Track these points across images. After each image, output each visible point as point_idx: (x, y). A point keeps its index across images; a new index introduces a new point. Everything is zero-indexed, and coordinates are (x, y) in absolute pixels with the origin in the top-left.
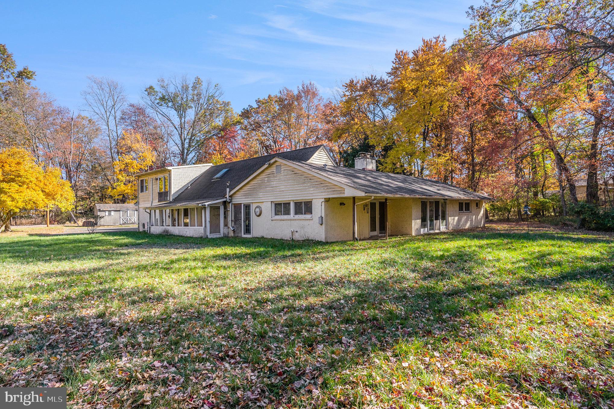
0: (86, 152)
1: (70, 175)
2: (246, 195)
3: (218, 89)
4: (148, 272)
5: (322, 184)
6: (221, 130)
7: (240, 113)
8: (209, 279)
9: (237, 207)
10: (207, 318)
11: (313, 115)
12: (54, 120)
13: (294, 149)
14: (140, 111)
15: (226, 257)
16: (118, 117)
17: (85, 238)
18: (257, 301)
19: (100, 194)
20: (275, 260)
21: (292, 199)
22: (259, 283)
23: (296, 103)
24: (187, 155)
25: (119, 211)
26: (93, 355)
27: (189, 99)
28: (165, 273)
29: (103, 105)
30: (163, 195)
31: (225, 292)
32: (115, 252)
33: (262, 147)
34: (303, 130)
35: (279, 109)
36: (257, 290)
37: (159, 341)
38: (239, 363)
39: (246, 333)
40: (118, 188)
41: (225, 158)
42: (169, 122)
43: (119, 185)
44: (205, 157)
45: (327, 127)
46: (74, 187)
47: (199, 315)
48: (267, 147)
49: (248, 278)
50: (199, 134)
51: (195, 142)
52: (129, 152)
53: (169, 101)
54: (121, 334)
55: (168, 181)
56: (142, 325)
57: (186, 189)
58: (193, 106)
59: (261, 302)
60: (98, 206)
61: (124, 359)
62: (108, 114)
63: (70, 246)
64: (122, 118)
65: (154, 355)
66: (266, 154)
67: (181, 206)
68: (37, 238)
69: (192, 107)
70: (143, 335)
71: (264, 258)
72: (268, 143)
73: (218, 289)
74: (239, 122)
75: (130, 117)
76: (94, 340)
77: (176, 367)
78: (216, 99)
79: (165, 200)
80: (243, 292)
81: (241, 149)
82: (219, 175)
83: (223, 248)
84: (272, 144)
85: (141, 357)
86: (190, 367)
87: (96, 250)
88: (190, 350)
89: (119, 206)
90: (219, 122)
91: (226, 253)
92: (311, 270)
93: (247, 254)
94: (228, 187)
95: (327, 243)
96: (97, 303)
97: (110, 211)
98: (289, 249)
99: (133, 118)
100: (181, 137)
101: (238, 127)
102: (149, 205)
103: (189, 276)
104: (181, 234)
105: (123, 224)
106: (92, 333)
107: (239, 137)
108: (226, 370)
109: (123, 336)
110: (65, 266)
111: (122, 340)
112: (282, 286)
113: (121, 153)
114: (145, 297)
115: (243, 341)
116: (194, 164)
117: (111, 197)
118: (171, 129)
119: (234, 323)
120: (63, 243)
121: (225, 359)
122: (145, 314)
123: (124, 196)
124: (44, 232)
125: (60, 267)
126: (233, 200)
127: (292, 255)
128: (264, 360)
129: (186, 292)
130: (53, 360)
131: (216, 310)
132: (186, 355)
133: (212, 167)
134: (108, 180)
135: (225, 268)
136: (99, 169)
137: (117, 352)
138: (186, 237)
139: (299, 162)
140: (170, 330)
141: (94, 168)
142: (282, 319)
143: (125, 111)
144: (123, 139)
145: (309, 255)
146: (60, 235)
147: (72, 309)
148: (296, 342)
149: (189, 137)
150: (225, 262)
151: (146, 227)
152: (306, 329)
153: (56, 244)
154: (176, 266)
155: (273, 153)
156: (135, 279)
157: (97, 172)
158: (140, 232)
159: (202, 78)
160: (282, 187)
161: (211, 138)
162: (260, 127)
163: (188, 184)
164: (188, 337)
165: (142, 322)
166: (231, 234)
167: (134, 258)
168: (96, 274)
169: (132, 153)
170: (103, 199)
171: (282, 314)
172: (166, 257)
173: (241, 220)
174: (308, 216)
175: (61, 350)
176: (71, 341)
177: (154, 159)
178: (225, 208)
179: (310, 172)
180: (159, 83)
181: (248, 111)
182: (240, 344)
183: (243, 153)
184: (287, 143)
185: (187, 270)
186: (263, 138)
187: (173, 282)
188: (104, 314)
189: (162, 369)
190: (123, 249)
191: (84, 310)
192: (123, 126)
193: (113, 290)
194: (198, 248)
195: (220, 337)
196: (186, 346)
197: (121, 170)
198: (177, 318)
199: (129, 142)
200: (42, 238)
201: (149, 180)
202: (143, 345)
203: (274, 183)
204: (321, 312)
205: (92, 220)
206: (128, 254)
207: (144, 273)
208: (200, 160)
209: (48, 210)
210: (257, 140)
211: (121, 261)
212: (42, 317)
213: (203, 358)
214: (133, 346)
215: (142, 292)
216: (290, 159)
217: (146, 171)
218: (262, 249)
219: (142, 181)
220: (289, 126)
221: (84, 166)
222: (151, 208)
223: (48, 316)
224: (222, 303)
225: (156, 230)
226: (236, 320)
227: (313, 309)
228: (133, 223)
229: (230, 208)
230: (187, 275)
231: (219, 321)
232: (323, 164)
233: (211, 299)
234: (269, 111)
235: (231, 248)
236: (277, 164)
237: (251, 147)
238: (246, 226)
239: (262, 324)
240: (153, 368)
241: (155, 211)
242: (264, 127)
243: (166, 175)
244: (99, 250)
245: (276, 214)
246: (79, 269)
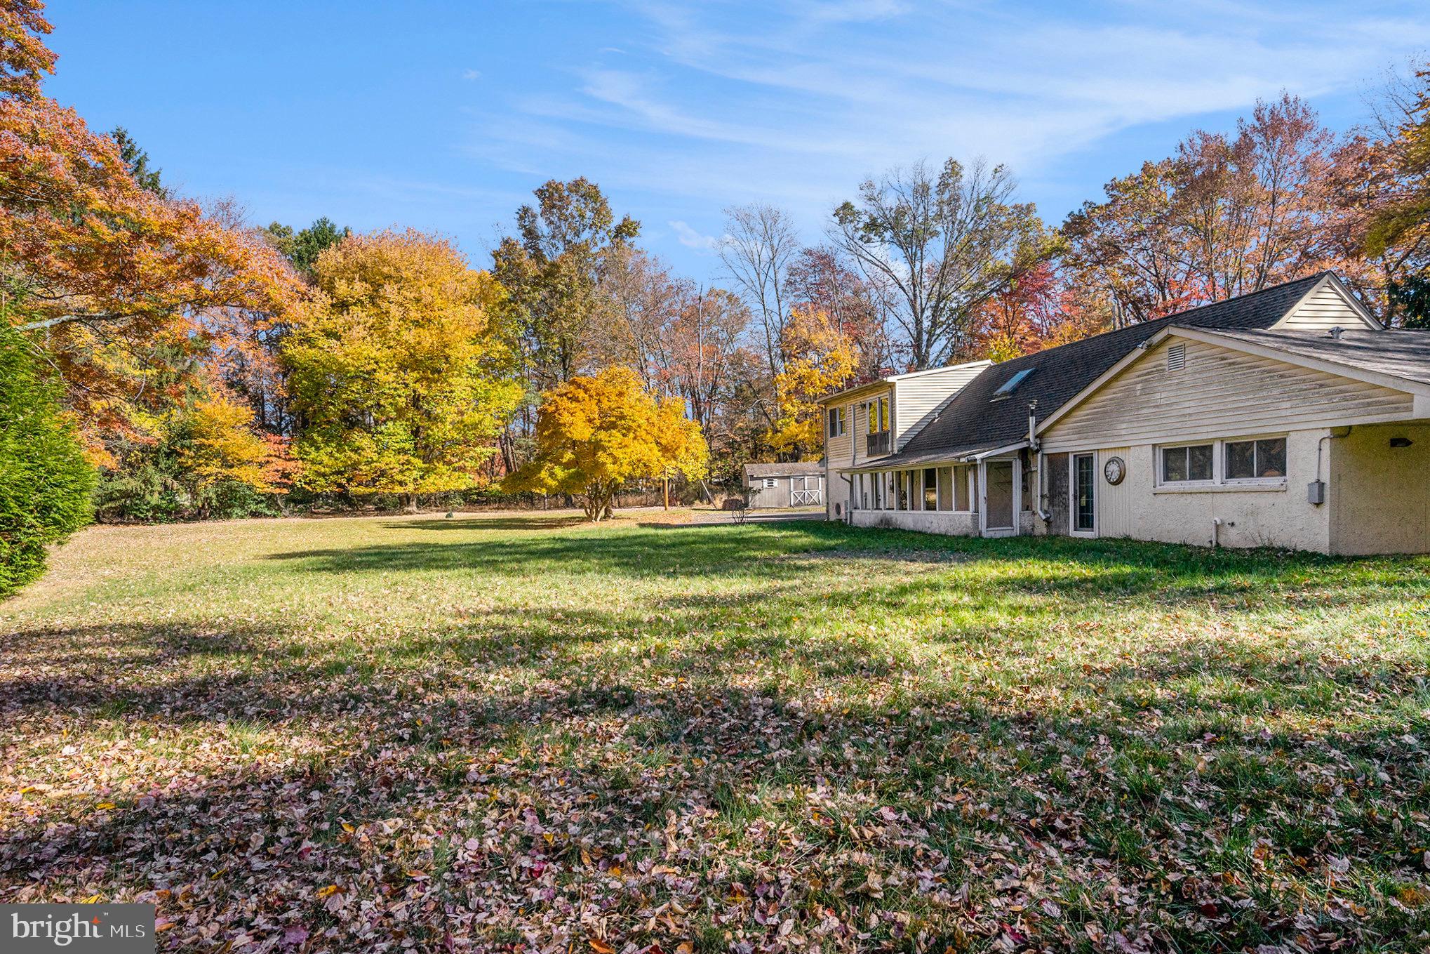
0: (724, 361)
1: (699, 409)
2: (1081, 432)
3: (1001, 179)
4: (854, 609)
5: (1323, 385)
6: (1010, 276)
7: (1060, 227)
8: (992, 635)
9: (1057, 463)
10: (994, 729)
11: (1292, 189)
12: (671, 305)
13: (1221, 296)
14: (824, 261)
15: (1029, 585)
16: (782, 282)
17: (729, 533)
18: (1121, 701)
19: (750, 445)
20: (1168, 601)
21: (1220, 435)
22: (1123, 656)
23: (1232, 168)
24: (929, 345)
25: (789, 477)
26: (762, 770)
27: (931, 214)
28: (889, 614)
29: (753, 262)
30: (877, 441)
31: (1033, 671)
32: (785, 563)
33: (1124, 304)
34: (1253, 242)
35: (1175, 197)
36: (1120, 673)
37: (888, 764)
38: (1084, 854)
39: (1097, 780)
40: (784, 429)
41: (1021, 343)
42: (887, 276)
43: (787, 424)
44: (971, 346)
45: (1342, 216)
46: (706, 432)
47: (974, 721)
48: (1137, 303)
49: (1093, 642)
50: (955, 294)
51: (946, 313)
52: (804, 352)
53: (886, 229)
54: (810, 737)
55: (887, 408)
56: (850, 723)
57: (930, 424)
58: (939, 229)
59: (1137, 708)
60: (750, 469)
61: (820, 789)
62: (763, 277)
63: (705, 547)
64: (789, 283)
65: (880, 793)
66: (1134, 322)
67: (918, 463)
68: (652, 531)
69: (936, 234)
70: (854, 744)
71: (1133, 593)
72: (1141, 292)
73: (1016, 661)
74: (1058, 251)
75: (804, 279)
76: (762, 739)
77: (929, 830)
78: (997, 202)
79: (881, 452)
80: (1082, 675)
81: (1062, 316)
82: (1007, 387)
83: (1023, 562)
84: (1153, 291)
85: (854, 791)
86: (961, 837)
87: (749, 558)
88: (957, 797)
89: (788, 466)
90: (1005, 257)
91: (1031, 576)
92: (1285, 634)
93: (1085, 580)
94: (1032, 413)
95: (1336, 559)
96: (760, 666)
97: (771, 479)
98: (1209, 572)
99: (810, 280)
100: (913, 307)
101: (1056, 262)
102: (848, 464)
103: (944, 626)
104: (919, 527)
105: (797, 505)
106: (757, 724)
107: (1059, 288)
108: (1051, 862)
109: (814, 741)
110: (699, 586)
111: (814, 749)
112: (1192, 670)
113: (790, 356)
114: (851, 663)
115: (1092, 800)
116: (945, 365)
117: (772, 449)
118: (891, 290)
119: (1061, 749)
120: (694, 543)
121: (1047, 835)
122: (853, 699)
123: (796, 448)
124: (662, 521)
125: (692, 588)
126: (1046, 446)
127: (1220, 589)
128: (1156, 860)
129: (940, 662)
130: (697, 764)
131: (1013, 712)
132: (951, 806)
133: (990, 368)
134: (766, 415)
135: (1029, 612)
136: (748, 393)
137: (803, 773)
138: (932, 535)
139: (1243, 330)
140: (910, 743)
141: (739, 391)
142: (1202, 760)
143: (795, 266)
144: (793, 326)
145: (1276, 591)
146: (687, 526)
147: (718, 672)
148: (1252, 832)
149: (933, 303)
150: (1028, 598)
151: (843, 512)
152: (1281, 802)
153: (682, 544)
154: (912, 599)
155: (1155, 317)
156: (829, 623)
157: (746, 400)
158: (832, 523)
159: (962, 160)
160: (1187, 404)
161: (985, 298)
162: (1118, 251)
163: (933, 412)
164: (951, 765)
165: (848, 716)
166: (1041, 529)
167: (822, 579)
168: (754, 608)
169: (810, 354)
170: (757, 453)
171: (1199, 746)
172: (889, 579)
173: (1067, 493)
174: (1272, 482)
175: (709, 748)
176: (723, 734)
177: (856, 363)
178: (1026, 465)
179: (1280, 357)
180: (863, 193)
181: (1081, 217)
182: (1083, 805)
183: (1069, 325)
184: (1200, 283)
185: (938, 611)
186: (1125, 281)
187: (907, 636)
188: (776, 689)
189: (899, 827)
190: (799, 558)
191: (740, 677)
192: (792, 299)
193: (787, 642)
194: (961, 561)
195: (1030, 779)
196: (948, 785)
197: (789, 393)
198: (923, 719)
199: (805, 330)
200: (660, 532)
201: (848, 408)
202: (855, 767)
203: (1162, 397)
204: (1331, 761)
205: (738, 497)
206: (811, 568)
207: (845, 612)
208: (957, 356)
209: (666, 479)
210: (1110, 287)
211: (798, 582)
212: (671, 679)
213: (991, 822)
214: (835, 766)
215: (845, 653)
216: (1214, 327)
217: (840, 390)
218: (1127, 569)
219: (833, 413)
220: (1207, 237)
221: (722, 389)
222: (852, 471)
223: (681, 680)
224: (1029, 696)
225: (865, 517)
226: (1068, 743)
227: (1301, 746)
228: (814, 503)
229: (1038, 463)
230: (938, 621)
231: (1024, 739)
232: (1330, 327)
233: (1001, 685)
234: (1145, 208)
235: (1042, 563)
236: (1173, 343)
237: (1092, 308)
238: (1082, 509)
239: (1141, 763)
240: (880, 821)
241: (861, 476)
242: (1130, 252)
243: (885, 395)
244: (755, 559)
245: (1167, 478)
246: (723, 595)
